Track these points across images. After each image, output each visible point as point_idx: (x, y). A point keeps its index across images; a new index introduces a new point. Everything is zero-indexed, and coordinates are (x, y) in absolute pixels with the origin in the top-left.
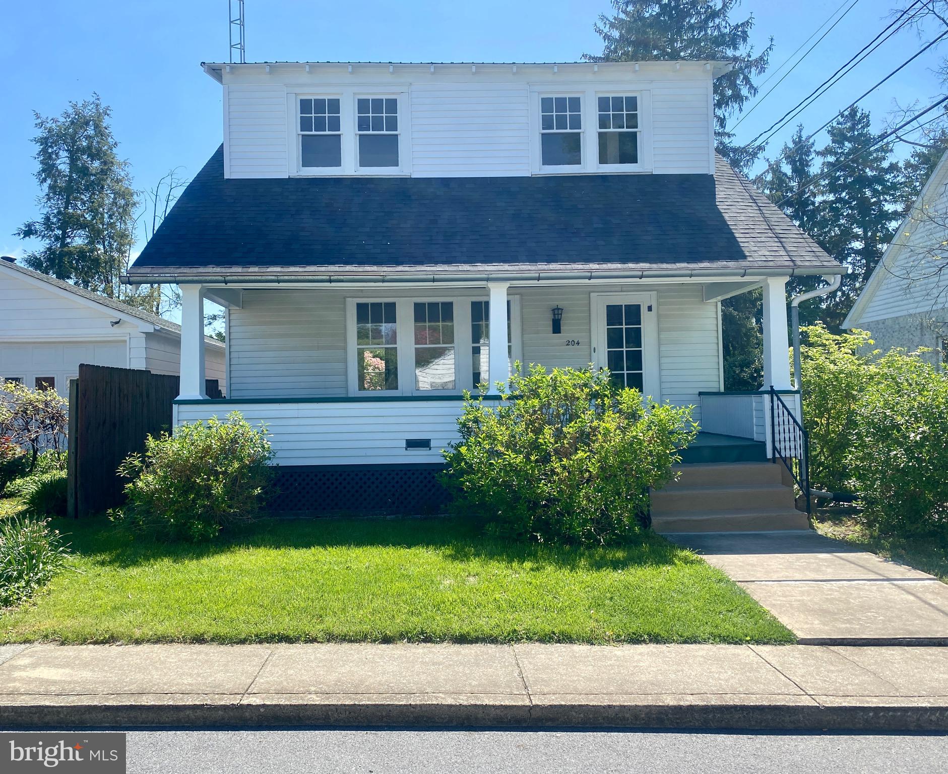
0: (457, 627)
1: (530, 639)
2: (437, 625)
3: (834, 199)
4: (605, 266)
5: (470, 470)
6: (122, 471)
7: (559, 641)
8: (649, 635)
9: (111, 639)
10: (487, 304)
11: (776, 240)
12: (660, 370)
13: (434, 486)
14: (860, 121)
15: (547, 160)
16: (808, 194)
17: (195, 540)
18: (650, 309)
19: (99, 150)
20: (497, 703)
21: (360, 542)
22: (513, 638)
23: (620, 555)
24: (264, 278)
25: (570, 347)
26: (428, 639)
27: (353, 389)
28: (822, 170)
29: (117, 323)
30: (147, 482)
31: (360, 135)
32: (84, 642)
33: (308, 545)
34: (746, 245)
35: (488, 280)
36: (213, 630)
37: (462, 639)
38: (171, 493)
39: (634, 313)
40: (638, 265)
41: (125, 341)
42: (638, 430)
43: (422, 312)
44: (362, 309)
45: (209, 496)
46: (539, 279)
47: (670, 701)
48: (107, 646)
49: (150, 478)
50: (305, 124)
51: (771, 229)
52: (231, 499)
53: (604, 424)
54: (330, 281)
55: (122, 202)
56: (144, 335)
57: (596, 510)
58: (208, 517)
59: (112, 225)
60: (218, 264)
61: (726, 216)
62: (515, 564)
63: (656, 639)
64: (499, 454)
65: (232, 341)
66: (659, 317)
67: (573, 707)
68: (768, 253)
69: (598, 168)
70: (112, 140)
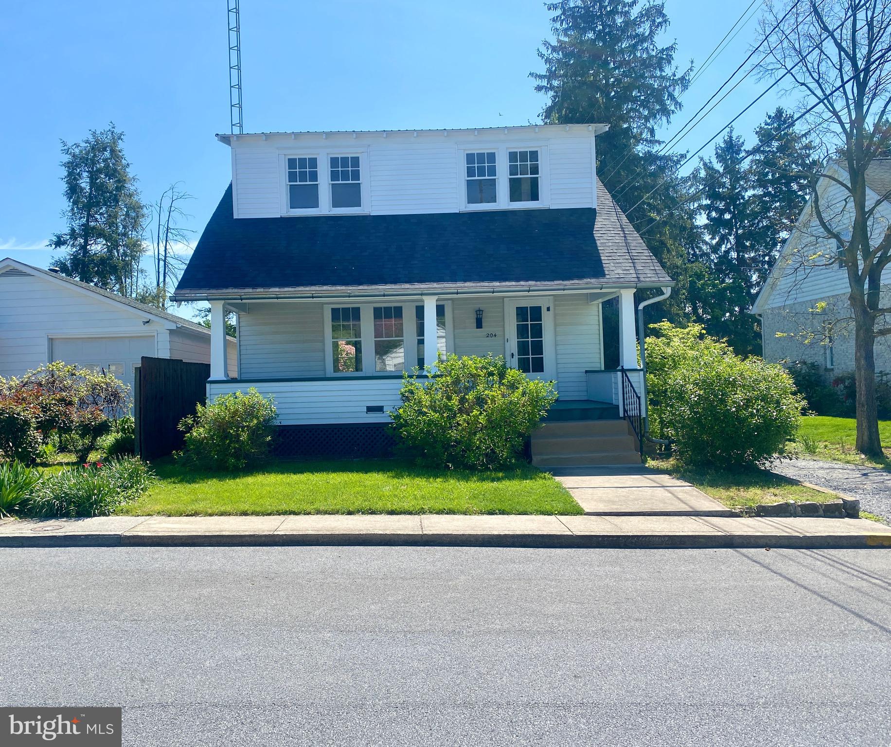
0: (389, 507)
1: (431, 512)
2: (379, 505)
3: (762, 193)
4: (504, 284)
5: (406, 424)
6: (181, 427)
7: (447, 514)
8: (499, 510)
9: (196, 514)
10: (423, 307)
11: (630, 261)
12: (557, 354)
13: (383, 436)
14: (785, 122)
15: (471, 200)
16: (739, 189)
17: (230, 469)
18: (548, 309)
19: (115, 170)
20: (405, 533)
21: (335, 470)
22: (422, 512)
23: (500, 475)
24: (267, 296)
25: (490, 338)
26: (373, 513)
27: (330, 371)
28: (751, 167)
29: (148, 322)
30: (198, 433)
31: (332, 184)
32: (181, 515)
33: (302, 472)
34: (607, 265)
35: (422, 294)
36: (253, 508)
37: (392, 513)
38: (214, 440)
39: (536, 313)
40: (527, 283)
41: (154, 336)
42: (515, 396)
43: (380, 313)
44: (335, 313)
45: (238, 441)
46: (457, 293)
47: (496, 533)
48: (194, 517)
49: (201, 430)
50: (292, 177)
51: (629, 253)
52: (252, 443)
53: (491, 393)
54: (313, 297)
55: (133, 215)
56: (168, 331)
57: (487, 448)
58: (237, 455)
59: (125, 235)
60: (236, 286)
61: (598, 243)
62: (431, 480)
63: (503, 512)
64: (425, 414)
65: (241, 337)
66: (555, 316)
67: (444, 535)
68: (622, 272)
69: (509, 205)
70: (125, 161)
